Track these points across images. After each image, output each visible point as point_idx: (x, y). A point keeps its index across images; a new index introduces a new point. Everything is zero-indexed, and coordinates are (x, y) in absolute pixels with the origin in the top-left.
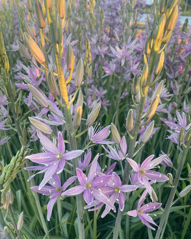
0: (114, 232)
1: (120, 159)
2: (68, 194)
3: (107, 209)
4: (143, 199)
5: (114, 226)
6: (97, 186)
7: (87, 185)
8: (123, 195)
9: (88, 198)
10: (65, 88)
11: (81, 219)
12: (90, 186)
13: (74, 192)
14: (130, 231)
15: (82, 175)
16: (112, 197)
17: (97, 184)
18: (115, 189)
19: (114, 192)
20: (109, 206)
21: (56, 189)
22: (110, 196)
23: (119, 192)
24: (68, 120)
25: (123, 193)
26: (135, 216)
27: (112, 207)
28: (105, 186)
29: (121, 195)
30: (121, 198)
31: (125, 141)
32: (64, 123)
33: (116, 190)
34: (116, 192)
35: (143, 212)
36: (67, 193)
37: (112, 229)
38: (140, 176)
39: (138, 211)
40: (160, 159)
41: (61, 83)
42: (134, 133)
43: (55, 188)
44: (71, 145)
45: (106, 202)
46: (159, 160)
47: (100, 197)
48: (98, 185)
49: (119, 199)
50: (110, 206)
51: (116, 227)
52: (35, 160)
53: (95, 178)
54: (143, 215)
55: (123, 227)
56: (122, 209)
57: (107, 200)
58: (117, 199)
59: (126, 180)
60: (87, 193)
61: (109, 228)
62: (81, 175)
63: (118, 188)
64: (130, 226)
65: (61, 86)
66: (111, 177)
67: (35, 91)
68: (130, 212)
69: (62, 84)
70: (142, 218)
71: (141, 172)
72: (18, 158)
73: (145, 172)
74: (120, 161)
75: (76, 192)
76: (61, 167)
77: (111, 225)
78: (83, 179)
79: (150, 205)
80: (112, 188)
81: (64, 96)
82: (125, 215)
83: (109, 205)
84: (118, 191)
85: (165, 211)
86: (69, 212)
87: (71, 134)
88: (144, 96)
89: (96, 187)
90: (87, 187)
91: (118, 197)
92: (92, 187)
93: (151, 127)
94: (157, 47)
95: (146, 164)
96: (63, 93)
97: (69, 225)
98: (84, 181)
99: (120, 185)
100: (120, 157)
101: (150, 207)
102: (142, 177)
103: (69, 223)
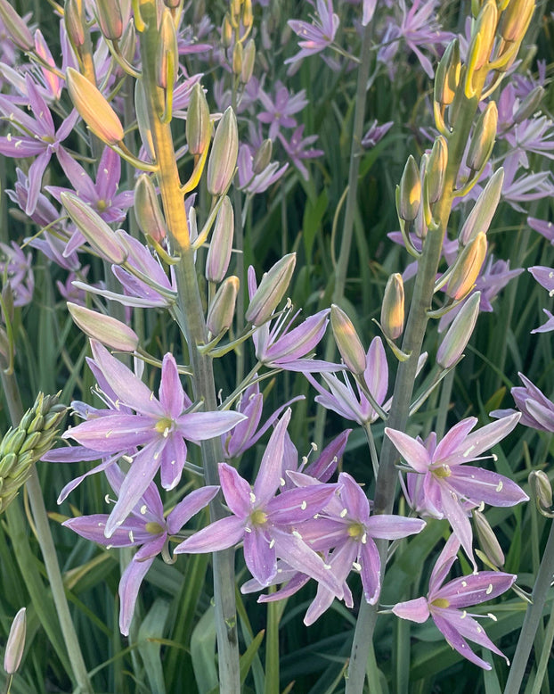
0: (347, 678)
1: (365, 417)
2: (195, 549)
3: (324, 597)
4: (448, 562)
5: (348, 655)
6: (285, 521)
7: (254, 514)
8: (376, 549)
9: (257, 561)
10: (179, 205)
11: (228, 628)
12: (263, 519)
13: (213, 540)
14: (414, 675)
15: (236, 483)
16: (339, 554)
17: (287, 512)
18: (349, 526)
19: (345, 538)
20: (329, 588)
21: (148, 527)
22: (331, 551)
23: (364, 540)
24: (189, 302)
25: (376, 540)
26: (421, 619)
27: (339, 592)
28: (316, 517)
29: (369, 550)
30: (369, 560)
31: (381, 353)
32: (171, 303)
33: (352, 532)
34: (353, 538)
35: (451, 607)
36: (192, 546)
37: (340, 666)
38: (431, 484)
39: (430, 601)
40: (499, 429)
41: (168, 192)
42: (411, 341)
43: (145, 523)
44: (198, 380)
45: (318, 574)
46: (495, 429)
47: (297, 559)
48: (290, 516)
49: (364, 562)
50: (332, 587)
51: (355, 658)
52: (90, 440)
53: (278, 492)
54: (450, 615)
55: (384, 658)
56: (372, 597)
57: (321, 567)
58: (354, 564)
59: (386, 493)
60: (253, 545)
61: (330, 662)
62: (233, 483)
63: (357, 524)
64: (412, 657)
65: (169, 199)
66: (333, 489)
67: (85, 215)
68: (403, 607)
69: (170, 196)
70: (447, 627)
71: (438, 472)
72: (27, 435)
73: (449, 472)
74: (364, 423)
75: (220, 542)
76: (173, 463)
77: (335, 654)
78: (239, 495)
79: (474, 581)
80: (338, 525)
81: (176, 230)
82: (385, 615)
83: (329, 584)
84: (361, 536)
85: (534, 602)
86: (167, 596)
87: (199, 347)
88: (437, 226)
89: (285, 524)
90: (253, 523)
91: (359, 557)
92: (269, 522)
93: (470, 316)
94: (474, 86)
95: (450, 447)
96: (175, 222)
97: (170, 648)
98: (245, 504)
99: (365, 513)
100: (364, 412)
101: (476, 589)
102: (438, 487)
103: (168, 643)
